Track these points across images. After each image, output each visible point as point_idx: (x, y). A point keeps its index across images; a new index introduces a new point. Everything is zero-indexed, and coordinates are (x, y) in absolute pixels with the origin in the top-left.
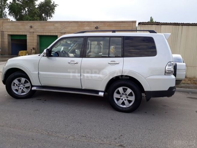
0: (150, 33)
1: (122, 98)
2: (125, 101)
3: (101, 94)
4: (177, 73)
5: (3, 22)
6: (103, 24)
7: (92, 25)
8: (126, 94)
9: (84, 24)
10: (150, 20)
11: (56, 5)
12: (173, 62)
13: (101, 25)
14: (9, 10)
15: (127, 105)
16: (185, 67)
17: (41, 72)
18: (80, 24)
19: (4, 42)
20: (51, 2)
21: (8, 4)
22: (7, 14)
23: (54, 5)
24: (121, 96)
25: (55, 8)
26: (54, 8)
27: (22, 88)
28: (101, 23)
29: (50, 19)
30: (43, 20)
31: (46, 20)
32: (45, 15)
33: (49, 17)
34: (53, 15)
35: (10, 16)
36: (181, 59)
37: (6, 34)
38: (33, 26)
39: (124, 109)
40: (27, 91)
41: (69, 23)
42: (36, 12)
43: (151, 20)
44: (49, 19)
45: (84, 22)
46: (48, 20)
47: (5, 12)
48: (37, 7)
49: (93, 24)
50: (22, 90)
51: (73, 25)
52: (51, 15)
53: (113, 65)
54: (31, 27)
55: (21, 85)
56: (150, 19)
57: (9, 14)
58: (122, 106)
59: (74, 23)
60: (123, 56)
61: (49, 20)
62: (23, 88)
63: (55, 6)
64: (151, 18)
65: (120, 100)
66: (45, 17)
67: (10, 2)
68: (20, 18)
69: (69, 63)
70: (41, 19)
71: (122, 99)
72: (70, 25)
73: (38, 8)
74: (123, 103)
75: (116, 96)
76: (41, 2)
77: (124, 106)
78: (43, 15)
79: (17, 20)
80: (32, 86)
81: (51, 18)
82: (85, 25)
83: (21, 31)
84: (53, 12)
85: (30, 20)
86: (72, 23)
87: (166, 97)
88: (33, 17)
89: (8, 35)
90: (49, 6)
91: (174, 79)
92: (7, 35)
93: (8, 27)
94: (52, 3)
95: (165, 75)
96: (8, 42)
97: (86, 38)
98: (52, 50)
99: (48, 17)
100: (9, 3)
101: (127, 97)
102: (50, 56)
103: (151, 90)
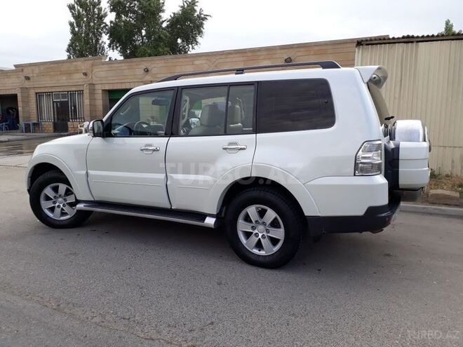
0: (323, 68)
1: (256, 231)
2: (262, 240)
3: (210, 221)
4: (400, 169)
5: (93, 65)
6: (303, 49)
7: (277, 56)
8: (264, 223)
9: (259, 53)
10: (444, 30)
11: (207, 17)
12: (380, 140)
13: (299, 54)
14: (110, 37)
15: (268, 250)
16: (426, 154)
17: (91, 172)
18: (250, 54)
19: (95, 106)
20: (195, 11)
21: (107, 25)
22: (106, 46)
23: (203, 16)
24: (253, 228)
25: (204, 22)
26: (202, 24)
27: (61, 205)
28: (298, 49)
29: (193, 48)
30: (180, 51)
31: (186, 52)
32: (183, 41)
33: (192, 44)
34: (199, 39)
35: (111, 50)
36: (418, 131)
37: (99, 89)
38: (150, 68)
39: (261, 259)
40: (71, 213)
41: (224, 56)
42: (162, 36)
43: (446, 30)
44: (191, 49)
45: (260, 50)
46: (189, 52)
47: (102, 42)
48: (164, 25)
49: (279, 51)
50: (62, 209)
51: (234, 60)
52: (195, 41)
53: (233, 151)
54: (147, 71)
55: (60, 199)
56: (444, 26)
57: (110, 46)
58: (256, 251)
59: (235, 53)
60: (256, 130)
61: (191, 52)
62: (64, 205)
63: (204, 19)
64: (447, 23)
65: (253, 236)
66: (184, 47)
67: (111, 22)
68: (131, 53)
69: (142, 150)
70: (175, 50)
71: (257, 235)
72: (228, 60)
73: (168, 27)
74: (259, 245)
75: (242, 226)
76: (174, 14)
77: (262, 253)
78: (179, 41)
79: (126, 57)
80: (78, 202)
81: (196, 47)
82: (261, 58)
83: (126, 81)
84: (200, 32)
85: (150, 55)
86: (232, 56)
87: (369, 232)
88: (156, 47)
89: (104, 91)
90: (190, 21)
91: (383, 185)
92: (100, 92)
93: (103, 74)
94: (198, 13)
95: (355, 175)
96: (103, 105)
97: (179, 90)
98: (113, 122)
99: (190, 46)
100: (108, 23)
101: (268, 231)
102: (107, 137)
103: (320, 215)
